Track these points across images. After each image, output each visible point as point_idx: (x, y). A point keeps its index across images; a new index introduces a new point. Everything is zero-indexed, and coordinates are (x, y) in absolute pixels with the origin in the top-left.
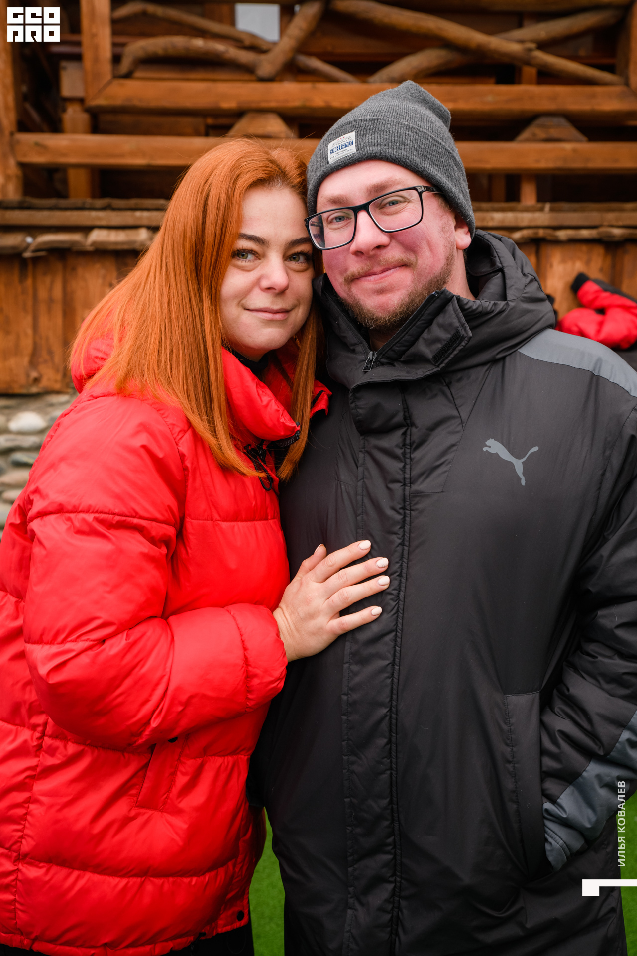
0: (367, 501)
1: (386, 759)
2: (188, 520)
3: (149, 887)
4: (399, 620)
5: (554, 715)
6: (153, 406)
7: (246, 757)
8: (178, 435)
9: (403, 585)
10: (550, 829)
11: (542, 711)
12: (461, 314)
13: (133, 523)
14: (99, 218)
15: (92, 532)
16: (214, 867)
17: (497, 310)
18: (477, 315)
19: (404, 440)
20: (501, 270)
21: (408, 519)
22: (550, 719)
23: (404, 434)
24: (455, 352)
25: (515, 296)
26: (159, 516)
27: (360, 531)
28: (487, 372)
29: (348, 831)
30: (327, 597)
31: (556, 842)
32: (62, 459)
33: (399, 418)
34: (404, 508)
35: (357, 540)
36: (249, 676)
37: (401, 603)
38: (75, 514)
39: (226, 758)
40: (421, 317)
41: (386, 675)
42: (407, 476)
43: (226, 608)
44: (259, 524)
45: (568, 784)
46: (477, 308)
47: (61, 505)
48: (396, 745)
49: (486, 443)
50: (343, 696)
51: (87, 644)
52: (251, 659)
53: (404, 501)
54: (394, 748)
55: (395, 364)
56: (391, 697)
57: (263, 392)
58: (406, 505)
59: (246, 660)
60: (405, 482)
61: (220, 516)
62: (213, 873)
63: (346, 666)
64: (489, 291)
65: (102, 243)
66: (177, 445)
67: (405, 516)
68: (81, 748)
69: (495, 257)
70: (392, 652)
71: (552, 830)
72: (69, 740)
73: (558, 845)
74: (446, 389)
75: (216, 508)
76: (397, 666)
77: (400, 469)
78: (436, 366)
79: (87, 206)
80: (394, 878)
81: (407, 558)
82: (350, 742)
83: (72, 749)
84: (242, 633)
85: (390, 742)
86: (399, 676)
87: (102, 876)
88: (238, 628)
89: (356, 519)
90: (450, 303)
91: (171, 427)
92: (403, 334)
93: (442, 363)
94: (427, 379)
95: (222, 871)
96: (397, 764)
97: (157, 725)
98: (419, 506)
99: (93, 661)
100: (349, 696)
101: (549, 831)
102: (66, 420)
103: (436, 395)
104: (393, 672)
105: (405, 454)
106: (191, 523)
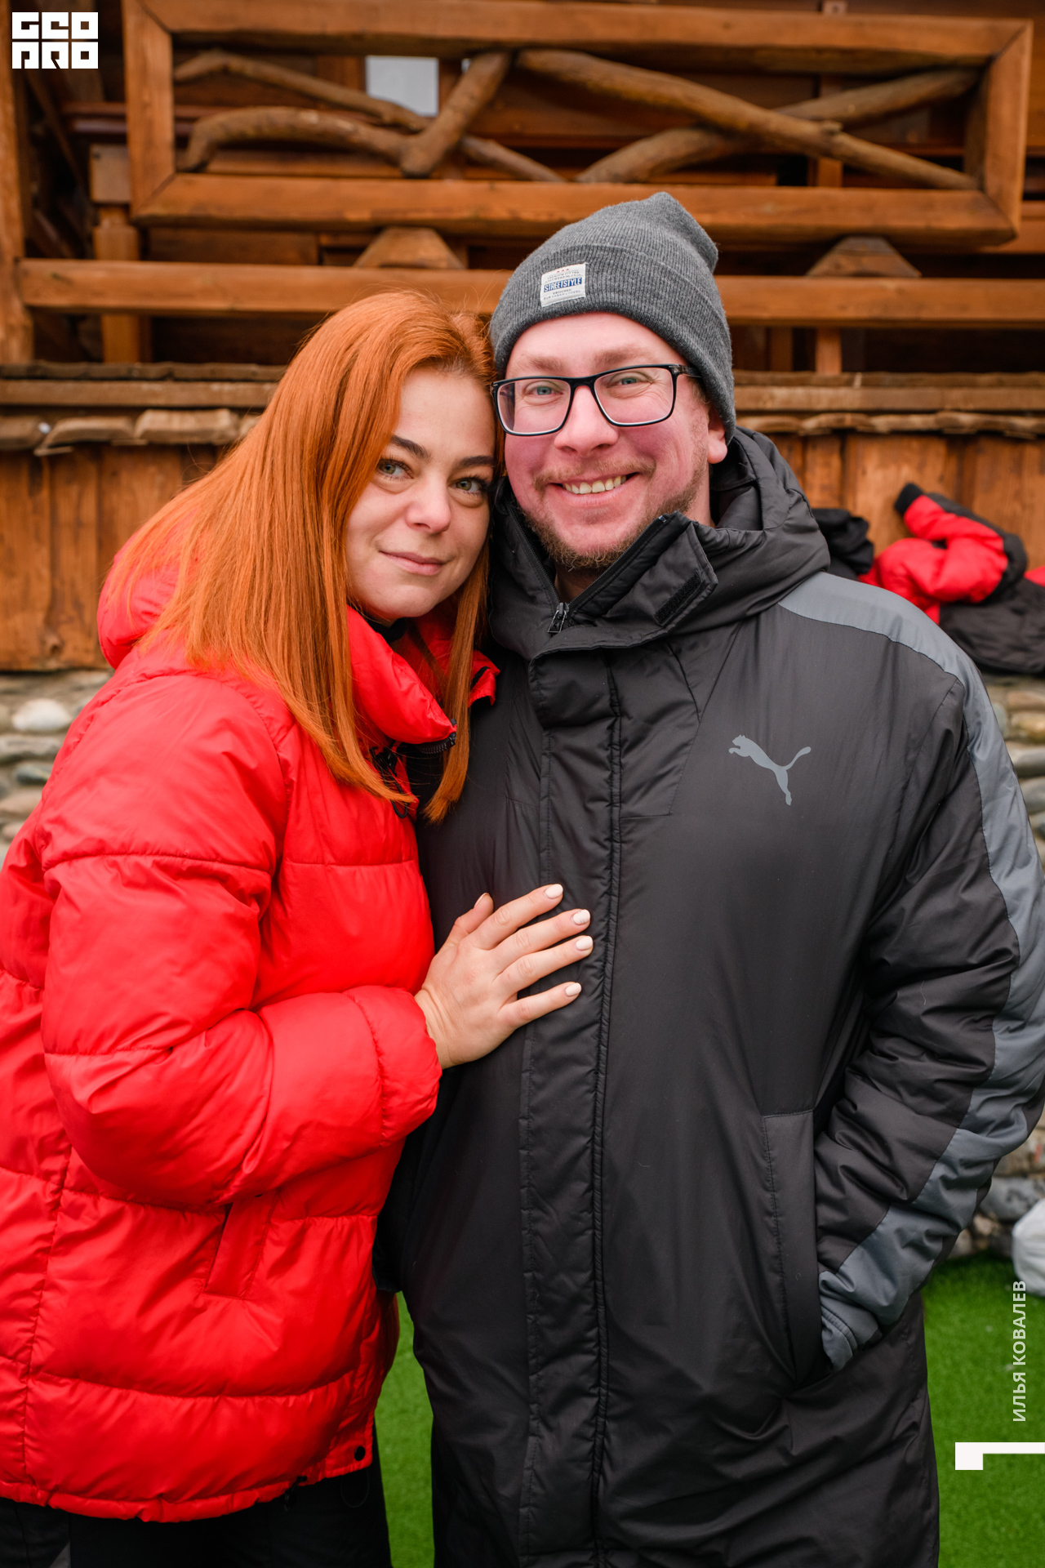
0: (554, 829)
1: (586, 1213)
2: (288, 862)
3: (225, 1412)
4: (605, 1006)
5: (835, 1144)
6: (240, 690)
7: (370, 1218)
8: (278, 734)
9: (611, 953)
10: (829, 1310)
11: (816, 1139)
12: (701, 550)
13: (212, 870)
14: (154, 394)
15: (152, 884)
16: (322, 1381)
17: (750, 544)
18: (721, 551)
19: (611, 737)
20: (755, 484)
21: (617, 855)
22: (828, 1150)
23: (611, 728)
24: (692, 607)
25: (776, 523)
26: (249, 858)
27: (545, 874)
28: (735, 635)
29: (529, 1321)
30: (498, 971)
31: (838, 1328)
32: (102, 772)
33: (603, 704)
34: (611, 839)
35: (540, 886)
36: (386, 1094)
37: (608, 981)
38: (123, 857)
39: (340, 1219)
40: (639, 553)
41: (585, 1088)
42: (616, 791)
43: (346, 993)
44: (390, 869)
45: (856, 1244)
46: (722, 541)
47: (101, 841)
48: (601, 1191)
49: (734, 741)
50: (521, 1121)
51: (148, 1053)
52: (388, 1069)
53: (612, 828)
54: (598, 1196)
55: (597, 622)
56: (594, 1120)
57: (402, 670)
58: (614, 834)
59: (381, 1068)
60: (612, 800)
61: (334, 856)
62: (320, 1391)
63: (525, 1075)
64: (738, 515)
65: (159, 433)
66: (276, 749)
67: (612, 851)
68: (119, 1205)
69: (746, 463)
70: (595, 1054)
71: (831, 1312)
72: (101, 1194)
73: (841, 1333)
74: (673, 660)
75: (329, 845)
76: (602, 1074)
77: (606, 781)
78: (660, 626)
79: (135, 374)
80: (598, 1389)
81: (616, 914)
82: (533, 1189)
83: (105, 1207)
84: (373, 1030)
85: (591, 1188)
86: (605, 1089)
87: (155, 1396)
88: (368, 1022)
89: (539, 858)
90: (685, 532)
91: (267, 722)
92: (611, 578)
93: (670, 622)
94: (646, 646)
95: (333, 1387)
96: (602, 1220)
97: (252, 1170)
98: (633, 836)
99: (158, 1078)
100: (531, 1120)
101: (828, 1313)
102: (103, 711)
103: (658, 670)
104: (597, 1084)
105: (612, 759)
106: (292, 867)
